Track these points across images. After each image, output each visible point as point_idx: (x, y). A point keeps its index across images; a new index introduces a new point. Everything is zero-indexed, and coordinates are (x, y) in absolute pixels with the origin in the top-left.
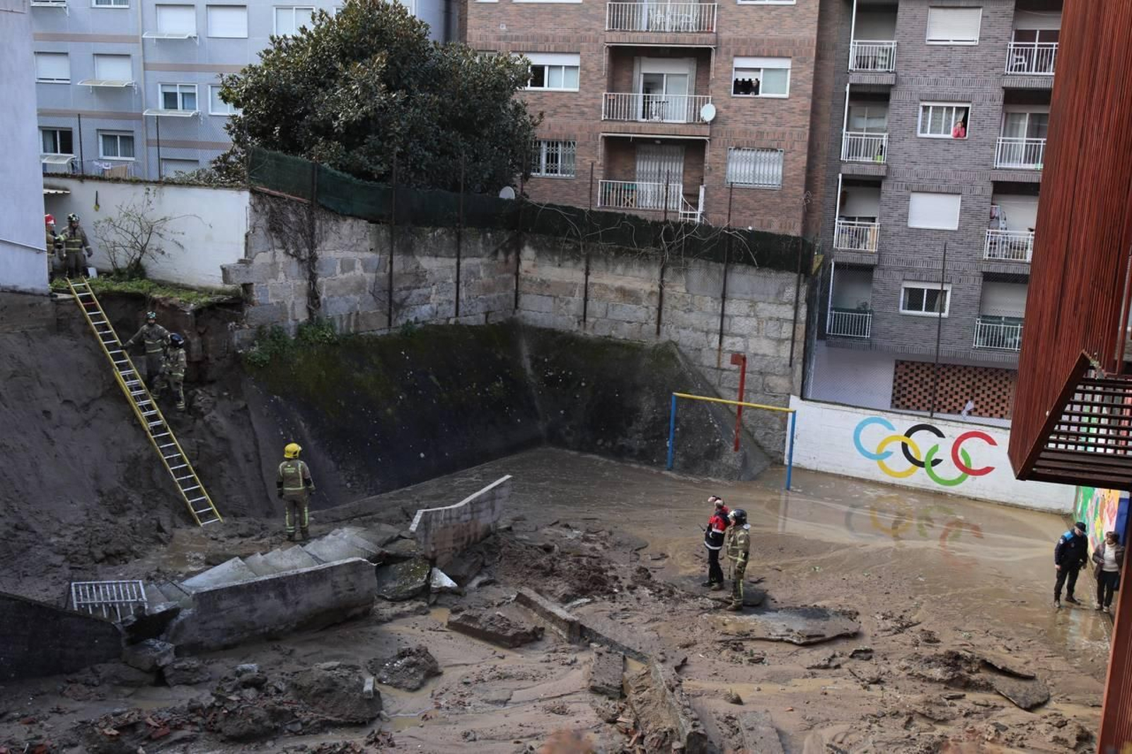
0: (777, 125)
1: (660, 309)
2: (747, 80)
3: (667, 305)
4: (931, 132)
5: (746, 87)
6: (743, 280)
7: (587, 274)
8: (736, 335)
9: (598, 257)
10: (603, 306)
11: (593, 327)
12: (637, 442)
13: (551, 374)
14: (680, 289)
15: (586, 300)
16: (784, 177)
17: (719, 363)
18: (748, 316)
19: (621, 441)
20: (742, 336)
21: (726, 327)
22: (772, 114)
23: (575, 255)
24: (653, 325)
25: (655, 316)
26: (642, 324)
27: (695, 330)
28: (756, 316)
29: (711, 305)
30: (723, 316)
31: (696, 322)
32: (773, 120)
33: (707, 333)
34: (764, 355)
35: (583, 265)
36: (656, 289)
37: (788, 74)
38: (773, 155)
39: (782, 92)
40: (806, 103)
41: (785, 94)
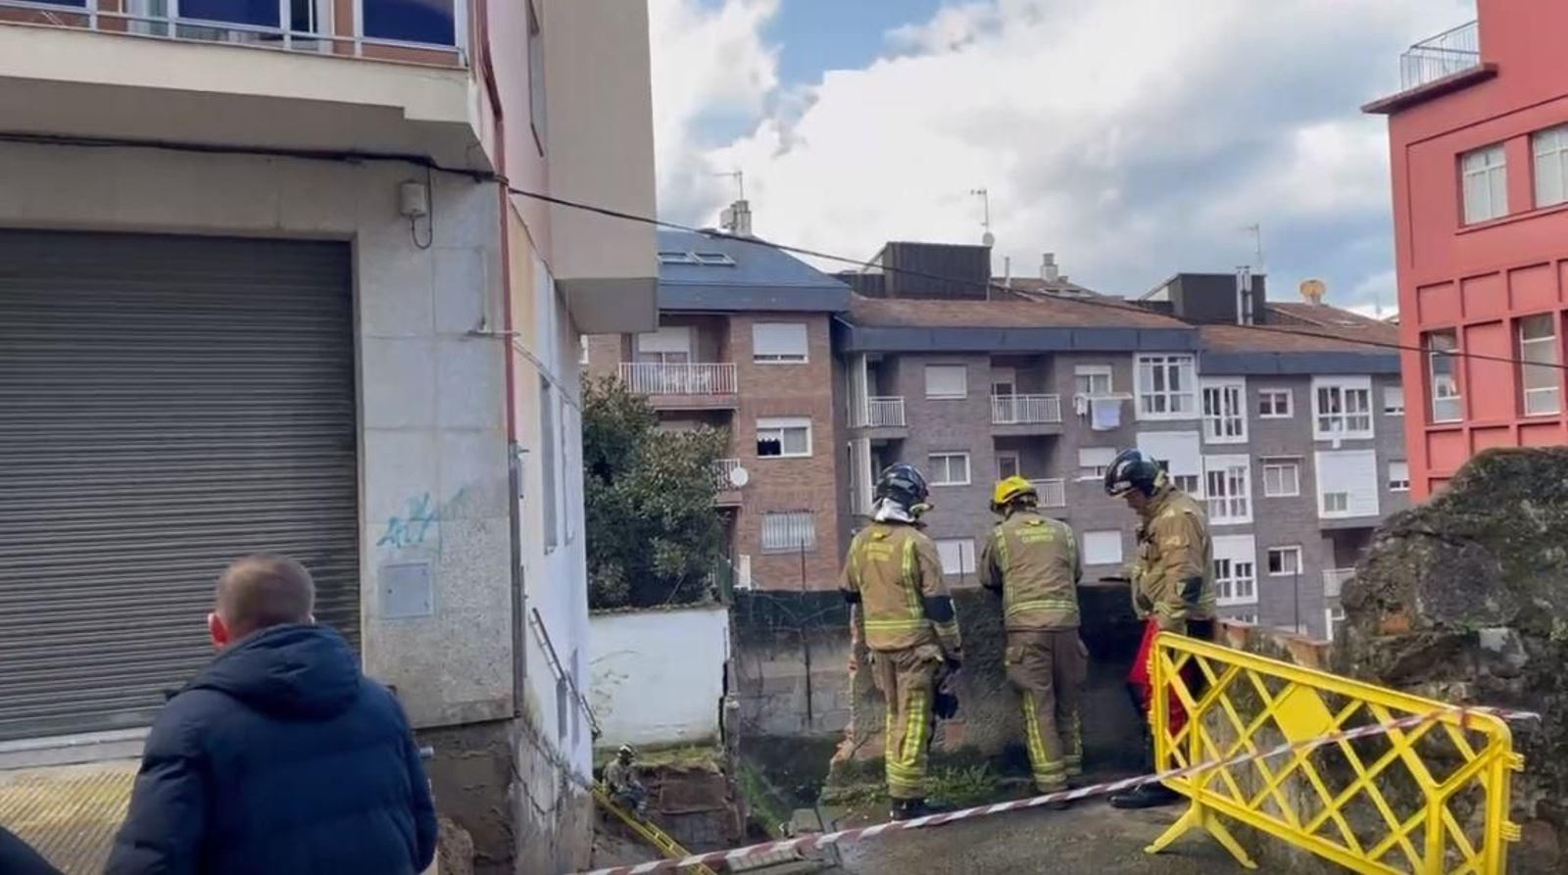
0: (805, 484)
2: (773, 439)
4: (951, 480)
5: (770, 448)
7: (808, 664)
9: (819, 643)
10: (830, 696)
11: (821, 724)
13: (801, 787)
15: (809, 694)
16: (818, 538)
22: (800, 473)
23: (792, 642)
32: (801, 480)
35: (801, 655)
37: (809, 433)
38: (804, 517)
39: (805, 450)
40: (829, 460)
41: (809, 453)
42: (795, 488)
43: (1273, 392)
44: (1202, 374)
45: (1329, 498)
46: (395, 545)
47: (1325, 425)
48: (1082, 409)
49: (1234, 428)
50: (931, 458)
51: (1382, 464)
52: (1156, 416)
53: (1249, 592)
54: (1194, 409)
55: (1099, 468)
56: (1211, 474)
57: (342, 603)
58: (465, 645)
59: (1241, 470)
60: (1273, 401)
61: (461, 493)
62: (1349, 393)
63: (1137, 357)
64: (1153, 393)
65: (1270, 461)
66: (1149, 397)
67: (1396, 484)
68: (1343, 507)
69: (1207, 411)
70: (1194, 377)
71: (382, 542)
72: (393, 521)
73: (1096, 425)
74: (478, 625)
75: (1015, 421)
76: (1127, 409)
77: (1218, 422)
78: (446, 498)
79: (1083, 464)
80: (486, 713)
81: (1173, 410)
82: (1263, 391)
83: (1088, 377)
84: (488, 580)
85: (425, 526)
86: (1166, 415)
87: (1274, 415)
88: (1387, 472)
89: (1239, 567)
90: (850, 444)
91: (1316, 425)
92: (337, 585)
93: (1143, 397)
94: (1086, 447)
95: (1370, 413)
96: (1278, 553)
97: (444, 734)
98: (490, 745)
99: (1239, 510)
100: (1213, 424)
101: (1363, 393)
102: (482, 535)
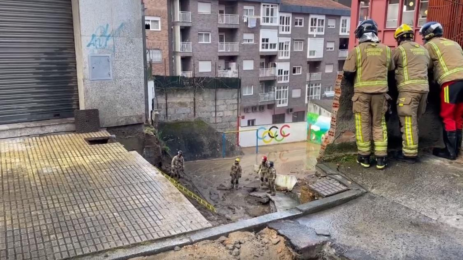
0: (158, 40)
1: (195, 108)
2: (147, 24)
3: (197, 105)
4: (205, 41)
5: (146, 27)
6: (221, 93)
7: (166, 99)
8: (221, 111)
9: (170, 93)
10: (173, 109)
11: (170, 118)
12: (209, 152)
14: (201, 99)
15: (167, 109)
16: (162, 58)
17: (216, 121)
18: (223, 104)
19: (203, 153)
20: (222, 111)
21: (217, 109)
23: (161, 93)
24: (193, 113)
25: (193, 110)
26: (189, 114)
27: (207, 112)
28: (226, 104)
29: (211, 103)
30: (216, 106)
31: (207, 110)
33: (211, 112)
34: (229, 116)
35: (164, 96)
36: (193, 100)
37: (160, 22)
38: (158, 51)
39: (158, 29)
40: (166, 32)
41: (160, 29)
42: (155, 41)
43: (298, 18)
44: (280, 12)
45: (310, 52)
46: (95, 47)
47: (312, 30)
48: (245, 21)
49: (288, 29)
50: (199, 34)
51: (326, 42)
52: (266, 24)
53: (287, 79)
54: (277, 23)
55: (249, 40)
56: (280, 43)
57: (69, 73)
58: (126, 93)
59: (288, 42)
60: (298, 21)
61: (122, 25)
62: (319, 20)
63: (262, 4)
64: (266, 16)
65: (296, 40)
66: (265, 18)
67: (328, 49)
68: (314, 55)
69: (281, 23)
70: (278, 12)
71: (89, 45)
72: (93, 36)
73: (249, 26)
74: (131, 84)
75: (224, 23)
76: (258, 21)
77: (283, 27)
78: (116, 26)
79: (244, 38)
80: (135, 121)
81: (271, 22)
82: (296, 18)
83: (247, 10)
84: (134, 65)
85: (107, 40)
86: (269, 24)
87: (298, 26)
88: (326, 45)
89: (285, 72)
90: (172, 27)
91: (309, 29)
92: (67, 64)
93: (263, 17)
94: (246, 33)
95: (324, 27)
96: (295, 68)
97: (117, 129)
98: (136, 133)
99: (286, 55)
100: (282, 28)
101: (323, 21)
102: (131, 45)
